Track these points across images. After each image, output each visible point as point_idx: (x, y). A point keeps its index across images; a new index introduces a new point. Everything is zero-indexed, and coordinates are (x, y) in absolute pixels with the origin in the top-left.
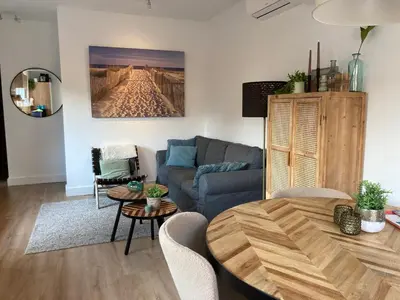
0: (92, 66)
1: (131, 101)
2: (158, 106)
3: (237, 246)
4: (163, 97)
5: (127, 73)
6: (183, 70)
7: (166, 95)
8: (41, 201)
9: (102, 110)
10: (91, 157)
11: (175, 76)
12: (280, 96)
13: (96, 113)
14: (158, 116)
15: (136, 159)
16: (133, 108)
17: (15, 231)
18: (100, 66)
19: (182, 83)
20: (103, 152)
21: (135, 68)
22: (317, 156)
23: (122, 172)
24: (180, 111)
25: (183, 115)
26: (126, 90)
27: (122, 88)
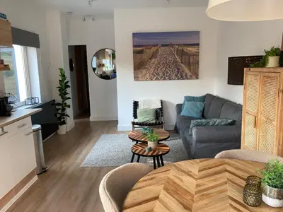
0: (134, 46)
1: (159, 69)
2: (178, 72)
3: (147, 198)
4: (183, 65)
5: (157, 50)
6: (198, 44)
7: (185, 64)
8: (103, 133)
9: (140, 76)
10: (132, 107)
11: (192, 50)
12: (252, 69)
13: (136, 78)
14: (178, 79)
15: (161, 109)
16: (161, 74)
17: (81, 151)
18: (139, 46)
19: (197, 54)
20: (140, 103)
21: (163, 46)
22: (274, 123)
23: (150, 118)
24: (195, 75)
25: (197, 78)
26: (156, 62)
27: (153, 60)
